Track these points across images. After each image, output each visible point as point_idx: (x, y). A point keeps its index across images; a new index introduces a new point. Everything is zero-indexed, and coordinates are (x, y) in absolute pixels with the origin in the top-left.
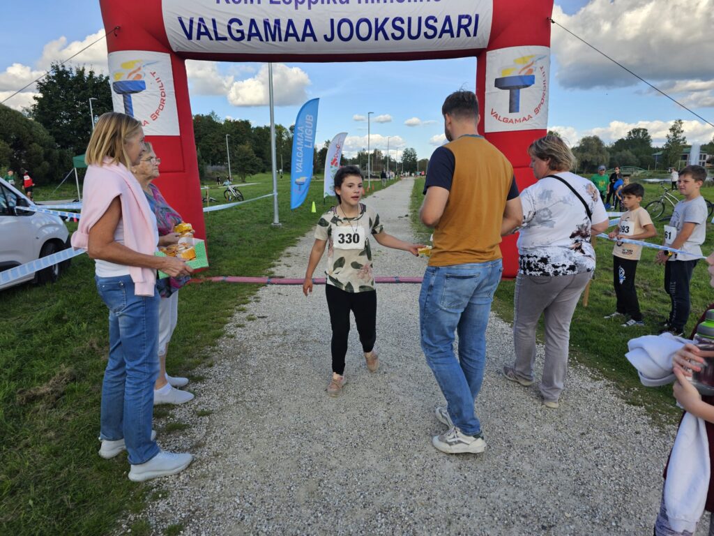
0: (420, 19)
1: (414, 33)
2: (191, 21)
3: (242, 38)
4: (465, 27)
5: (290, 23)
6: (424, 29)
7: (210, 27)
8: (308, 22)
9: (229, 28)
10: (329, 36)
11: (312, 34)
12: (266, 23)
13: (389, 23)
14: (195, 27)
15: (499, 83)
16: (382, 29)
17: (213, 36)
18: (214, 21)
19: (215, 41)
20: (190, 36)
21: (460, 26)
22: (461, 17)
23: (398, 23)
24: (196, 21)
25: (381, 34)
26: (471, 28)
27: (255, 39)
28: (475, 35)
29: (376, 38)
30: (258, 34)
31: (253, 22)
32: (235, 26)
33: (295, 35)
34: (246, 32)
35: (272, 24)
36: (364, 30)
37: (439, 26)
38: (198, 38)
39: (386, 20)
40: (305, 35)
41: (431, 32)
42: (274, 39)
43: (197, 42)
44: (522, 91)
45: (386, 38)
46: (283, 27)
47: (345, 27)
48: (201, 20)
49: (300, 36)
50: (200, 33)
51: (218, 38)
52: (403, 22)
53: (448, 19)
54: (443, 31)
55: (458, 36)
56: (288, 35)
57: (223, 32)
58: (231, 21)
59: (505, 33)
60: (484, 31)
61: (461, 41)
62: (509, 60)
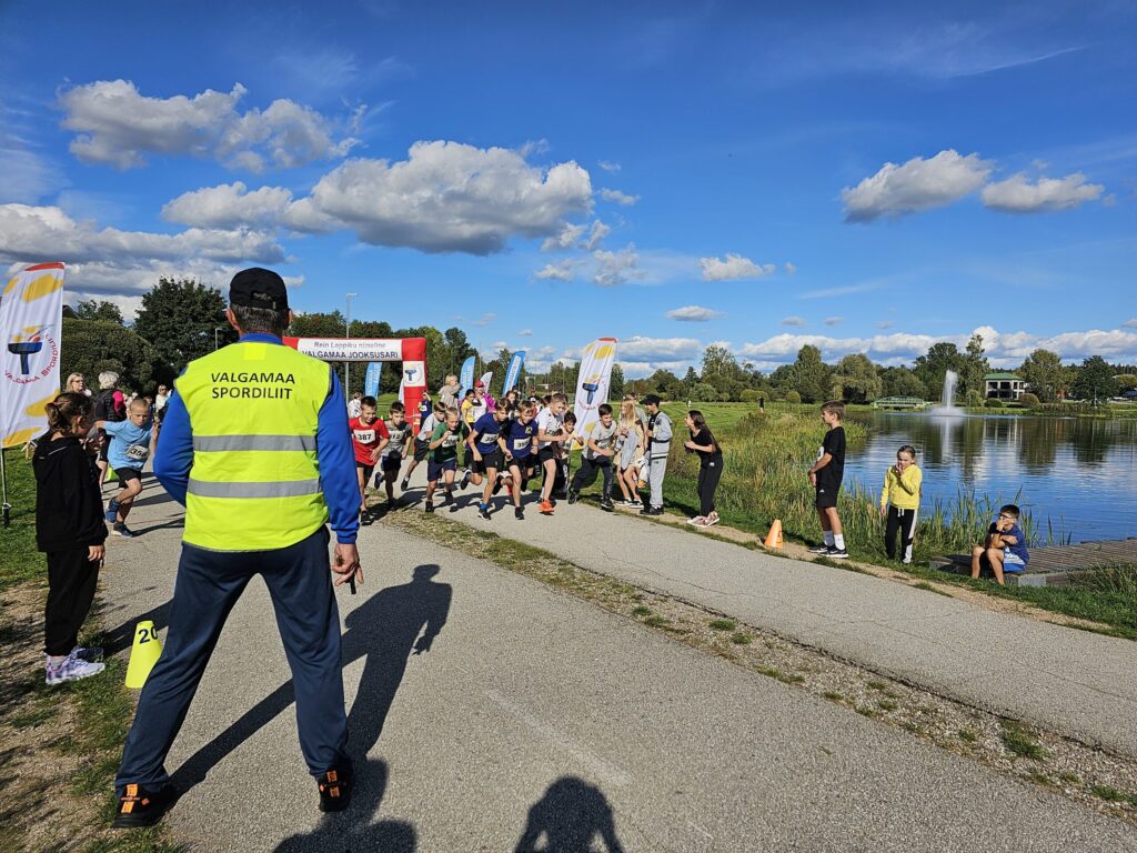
0: (378, 353)
1: (377, 356)
5: (338, 353)
8: (343, 353)
10: (350, 357)
11: (345, 356)
12: (330, 353)
15: (406, 372)
21: (391, 355)
22: (391, 352)
23: (371, 354)
26: (395, 355)
28: (397, 357)
29: (365, 357)
31: (325, 352)
33: (339, 356)
39: (368, 353)
40: (342, 356)
41: (382, 356)
42: (332, 356)
44: (412, 375)
45: (368, 357)
46: (335, 354)
47: (355, 354)
53: (387, 353)
54: (386, 356)
59: (406, 357)
60: (400, 357)
61: (393, 359)
62: (407, 365)
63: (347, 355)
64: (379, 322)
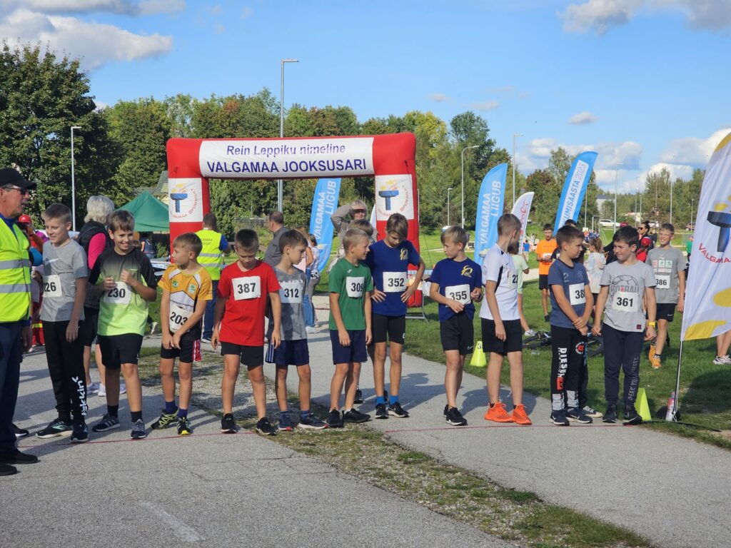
0: (333, 161)
1: (331, 167)
2: (214, 164)
3: (240, 170)
4: (359, 165)
5: (264, 164)
6: (336, 166)
7: (223, 166)
8: (274, 163)
9: (233, 166)
10: (285, 169)
11: (276, 169)
12: (252, 164)
13: (317, 163)
14: (215, 166)
15: (381, 194)
16: (313, 165)
17: (224, 170)
18: (225, 163)
19: (225, 173)
20: (212, 170)
21: (356, 165)
22: (355, 161)
23: (322, 163)
24: (216, 164)
25: (313, 168)
26: (362, 165)
27: (246, 172)
28: (365, 168)
29: (311, 170)
30: (248, 169)
31: (245, 164)
32: (236, 166)
33: (267, 169)
34: (242, 168)
35: (255, 164)
36: (304, 166)
37: (344, 165)
38: (217, 171)
39: (315, 162)
40: (272, 169)
41: (340, 167)
42: (256, 171)
43: (216, 173)
44: (391, 198)
45: (316, 170)
46: (261, 166)
47: (293, 165)
48: (219, 163)
49: (270, 170)
50: (217, 169)
51: (226, 171)
52: (324, 162)
53: (348, 161)
54: (347, 167)
55: (356, 168)
56: (263, 169)
57: (229, 168)
58: (234, 163)
59: (380, 167)
60: (370, 167)
61: (358, 171)
62: (383, 182)
63: (281, 166)
64: (335, 107)
